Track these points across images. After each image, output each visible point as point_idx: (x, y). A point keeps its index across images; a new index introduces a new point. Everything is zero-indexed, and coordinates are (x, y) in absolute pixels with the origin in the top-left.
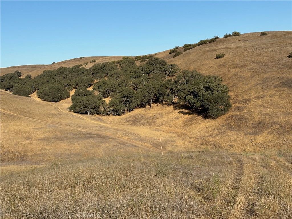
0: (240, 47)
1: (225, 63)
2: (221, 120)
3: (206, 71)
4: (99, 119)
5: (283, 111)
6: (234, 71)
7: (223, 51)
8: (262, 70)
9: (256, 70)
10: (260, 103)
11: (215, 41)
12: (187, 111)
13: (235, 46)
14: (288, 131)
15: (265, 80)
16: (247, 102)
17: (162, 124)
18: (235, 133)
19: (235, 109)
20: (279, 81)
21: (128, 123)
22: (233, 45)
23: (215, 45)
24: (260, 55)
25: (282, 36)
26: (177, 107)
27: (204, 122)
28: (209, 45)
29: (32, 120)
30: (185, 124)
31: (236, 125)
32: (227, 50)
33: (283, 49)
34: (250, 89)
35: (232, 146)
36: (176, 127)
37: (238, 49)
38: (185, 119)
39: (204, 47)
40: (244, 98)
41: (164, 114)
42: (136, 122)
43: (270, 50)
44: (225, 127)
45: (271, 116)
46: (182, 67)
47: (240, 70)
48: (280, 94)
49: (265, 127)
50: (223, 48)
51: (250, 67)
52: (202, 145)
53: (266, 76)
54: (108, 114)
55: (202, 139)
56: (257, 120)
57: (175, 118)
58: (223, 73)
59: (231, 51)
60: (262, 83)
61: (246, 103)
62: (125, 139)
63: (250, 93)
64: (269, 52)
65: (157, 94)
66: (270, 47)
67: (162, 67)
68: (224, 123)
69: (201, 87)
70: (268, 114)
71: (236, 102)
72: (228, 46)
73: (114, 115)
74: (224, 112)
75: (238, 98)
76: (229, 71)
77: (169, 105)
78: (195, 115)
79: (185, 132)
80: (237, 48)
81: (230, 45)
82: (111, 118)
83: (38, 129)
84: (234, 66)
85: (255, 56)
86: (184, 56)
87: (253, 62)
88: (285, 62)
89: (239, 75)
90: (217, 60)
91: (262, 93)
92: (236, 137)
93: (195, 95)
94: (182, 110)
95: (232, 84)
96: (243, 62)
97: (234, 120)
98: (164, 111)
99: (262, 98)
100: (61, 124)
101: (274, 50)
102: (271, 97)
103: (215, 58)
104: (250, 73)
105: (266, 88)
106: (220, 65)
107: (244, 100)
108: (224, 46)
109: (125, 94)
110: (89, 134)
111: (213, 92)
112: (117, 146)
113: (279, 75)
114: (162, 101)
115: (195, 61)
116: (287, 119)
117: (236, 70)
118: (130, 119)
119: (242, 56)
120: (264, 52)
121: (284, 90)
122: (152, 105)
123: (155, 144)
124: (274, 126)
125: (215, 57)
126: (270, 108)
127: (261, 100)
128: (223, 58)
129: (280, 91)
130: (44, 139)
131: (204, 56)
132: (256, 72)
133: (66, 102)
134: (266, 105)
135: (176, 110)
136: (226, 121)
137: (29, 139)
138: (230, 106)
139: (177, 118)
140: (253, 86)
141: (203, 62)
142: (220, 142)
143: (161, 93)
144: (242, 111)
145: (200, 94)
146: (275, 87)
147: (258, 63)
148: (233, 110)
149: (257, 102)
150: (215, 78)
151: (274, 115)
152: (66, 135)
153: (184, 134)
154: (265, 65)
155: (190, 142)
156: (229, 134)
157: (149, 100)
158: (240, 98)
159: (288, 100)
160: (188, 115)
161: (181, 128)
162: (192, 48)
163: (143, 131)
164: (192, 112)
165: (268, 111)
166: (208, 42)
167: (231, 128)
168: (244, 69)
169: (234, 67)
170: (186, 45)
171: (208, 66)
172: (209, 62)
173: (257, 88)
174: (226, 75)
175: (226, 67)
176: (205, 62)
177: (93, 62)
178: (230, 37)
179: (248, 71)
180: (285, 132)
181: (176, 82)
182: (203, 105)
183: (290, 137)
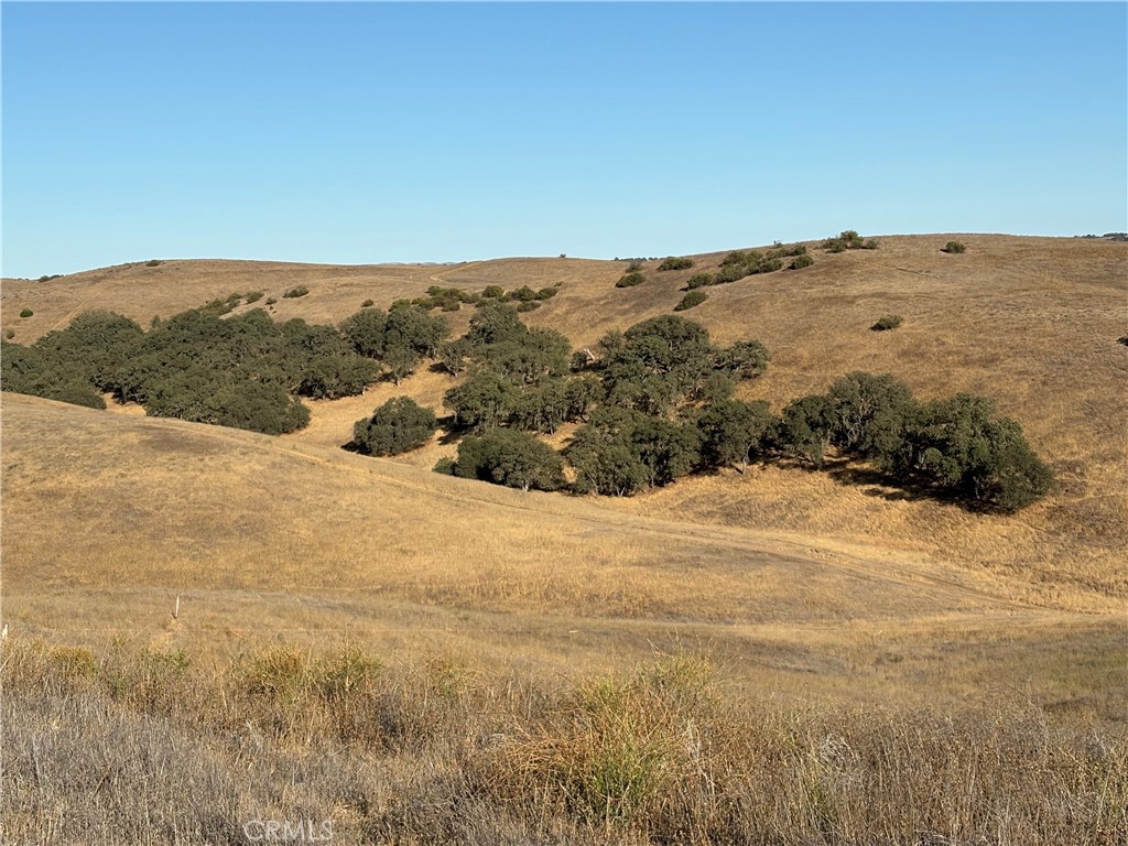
0: (928, 296)
1: (918, 346)
2: (1033, 516)
6: (965, 374)
8: (1063, 379)
9: (1041, 378)
10: (1120, 475)
11: (812, 263)
13: (909, 291)
15: (1091, 409)
16: (1078, 471)
19: (1057, 490)
22: (900, 287)
23: (829, 279)
24: (1025, 329)
26: (844, 477)
27: (981, 523)
28: (802, 276)
31: (1093, 531)
32: (891, 302)
33: (1086, 315)
34: (1057, 433)
37: (930, 304)
38: (904, 511)
39: (786, 281)
40: (1059, 458)
41: (816, 495)
42: (732, 514)
43: (1044, 313)
44: (1063, 535)
47: (986, 373)
50: (872, 296)
51: (1013, 364)
53: (1083, 395)
55: (1023, 566)
57: (867, 509)
59: (910, 308)
63: (1066, 445)
64: (1049, 322)
66: (1036, 305)
69: (966, 427)
72: (879, 286)
74: (1037, 495)
76: (948, 373)
77: (808, 469)
78: (930, 504)
80: (921, 297)
81: (883, 283)
84: (955, 358)
85: (1007, 332)
87: (1017, 352)
88: (1120, 357)
89: (993, 389)
90: (881, 334)
93: (946, 446)
94: (873, 486)
96: (979, 349)
98: (807, 488)
99: (1113, 459)
103: (874, 328)
104: (1025, 384)
105: (1107, 432)
106: (905, 353)
107: (1061, 463)
108: (868, 288)
109: (653, 432)
115: (799, 332)
117: (972, 372)
119: (962, 328)
120: (1029, 319)
122: (742, 466)
125: (871, 325)
127: (1115, 466)
128: (899, 330)
131: (821, 317)
132: (1044, 383)
135: (847, 484)
136: (1049, 519)
139: (875, 510)
140: (1064, 425)
141: (833, 338)
145: (963, 445)
147: (1033, 353)
148: (1051, 491)
149: (1108, 471)
154: (1062, 364)
160: (904, 501)
162: (731, 281)
164: (914, 492)
166: (785, 265)
168: (996, 371)
169: (960, 363)
171: (863, 353)
172: (857, 339)
173: (1080, 432)
174: (943, 384)
175: (930, 358)
176: (840, 339)
177: (295, 294)
178: (848, 251)
179: (1016, 377)
181: (839, 406)
182: (968, 476)
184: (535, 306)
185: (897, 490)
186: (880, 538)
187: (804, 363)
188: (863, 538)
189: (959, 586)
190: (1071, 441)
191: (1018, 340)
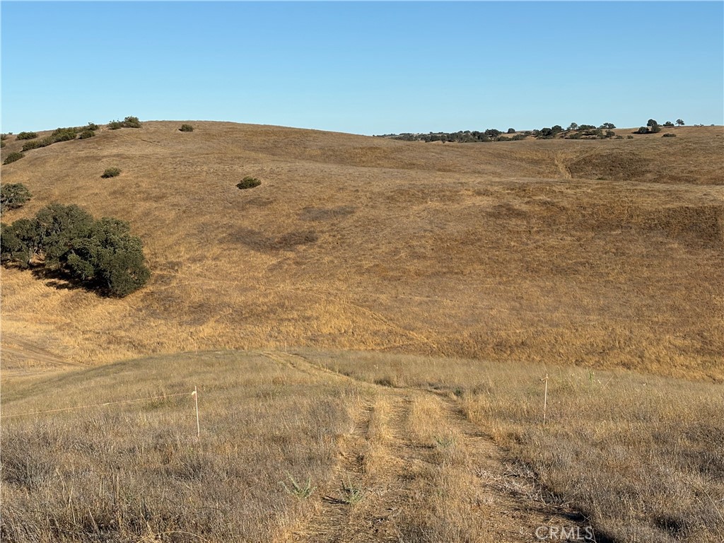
0: (147, 157)
1: (123, 188)
2: (134, 299)
3: (86, 201)
5: (237, 285)
6: (143, 206)
7: (115, 162)
8: (196, 209)
9: (184, 208)
10: (198, 270)
11: (94, 136)
12: (62, 282)
13: (138, 153)
14: (246, 318)
15: (202, 228)
16: (176, 268)
17: (18, 307)
18: (163, 322)
19: (156, 281)
20: (226, 232)
22: (134, 151)
23: (96, 145)
24: (189, 178)
25: (221, 136)
26: (40, 274)
27: (103, 304)
28: (83, 143)
30: (65, 307)
31: (163, 309)
32: (123, 160)
33: (228, 170)
34: (177, 244)
35: (162, 344)
36: (48, 312)
37: (144, 161)
38: (62, 296)
39: (72, 146)
40: (170, 260)
41: (16, 286)
43: (205, 168)
44: (144, 311)
45: (218, 294)
46: (34, 190)
47: (155, 205)
48: (229, 255)
49: (211, 312)
50: (114, 156)
51: (172, 199)
52: (109, 343)
53: (202, 220)
55: (105, 333)
56: (197, 300)
57: (41, 296)
58: (123, 209)
59: (131, 164)
60: (197, 232)
61: (173, 269)
63: (178, 251)
64: (205, 174)
66: (204, 163)
68: (141, 305)
69: (95, 239)
70: (212, 290)
71: (156, 268)
72: (121, 150)
74: (139, 285)
75: (158, 260)
76: (134, 205)
77: (21, 268)
78: (80, 291)
79: (69, 321)
80: (142, 157)
81: (126, 148)
84: (142, 195)
85: (178, 179)
86: (33, 162)
87: (178, 192)
88: (233, 196)
89: (155, 215)
90: (106, 180)
91: (199, 252)
93: (82, 253)
94: (53, 280)
95: (144, 232)
96: (158, 190)
97: (158, 300)
98: (14, 282)
99: (199, 260)
101: (212, 170)
102: (216, 259)
103: (102, 177)
104: (173, 212)
105: (205, 243)
106: (115, 192)
107: (169, 263)
108: (115, 151)
111: (117, 250)
113: (225, 220)
114: (6, 260)
115: (60, 179)
116: (243, 298)
117: (147, 204)
119: (154, 177)
120: (195, 171)
121: (236, 249)
123: (26, 344)
124: (224, 310)
125: (102, 174)
126: (215, 280)
127: (198, 265)
128: (117, 178)
129: (229, 249)
131: (77, 169)
132: (184, 212)
134: (208, 273)
135: (39, 278)
136: (142, 300)
138: (148, 275)
139: (46, 295)
140: (183, 239)
141: (77, 182)
142: (140, 337)
143: (6, 245)
144: (169, 284)
145: (93, 251)
146: (221, 242)
147: (187, 193)
148: (153, 281)
149: (193, 268)
150: (117, 224)
151: (223, 292)
153: (68, 324)
154: (200, 199)
155: (87, 339)
156: (152, 324)
158: (161, 260)
159: (242, 267)
160: (66, 289)
161: (57, 315)
162: (44, 146)
164: (74, 284)
165: (213, 285)
166: (78, 137)
167: (153, 314)
168: (161, 204)
169: (143, 199)
170: (24, 133)
171: (91, 192)
172: (91, 183)
173: (190, 243)
174: (128, 212)
175: (127, 196)
176: (81, 183)
178: (122, 128)
179: (171, 208)
180: (241, 320)
181: (38, 226)
182: (99, 273)
183: (250, 328)
185: (66, 282)
186: (39, 316)
187: (53, 199)
188: (29, 315)
189: (42, 349)
190: (182, 249)
191: (182, 184)
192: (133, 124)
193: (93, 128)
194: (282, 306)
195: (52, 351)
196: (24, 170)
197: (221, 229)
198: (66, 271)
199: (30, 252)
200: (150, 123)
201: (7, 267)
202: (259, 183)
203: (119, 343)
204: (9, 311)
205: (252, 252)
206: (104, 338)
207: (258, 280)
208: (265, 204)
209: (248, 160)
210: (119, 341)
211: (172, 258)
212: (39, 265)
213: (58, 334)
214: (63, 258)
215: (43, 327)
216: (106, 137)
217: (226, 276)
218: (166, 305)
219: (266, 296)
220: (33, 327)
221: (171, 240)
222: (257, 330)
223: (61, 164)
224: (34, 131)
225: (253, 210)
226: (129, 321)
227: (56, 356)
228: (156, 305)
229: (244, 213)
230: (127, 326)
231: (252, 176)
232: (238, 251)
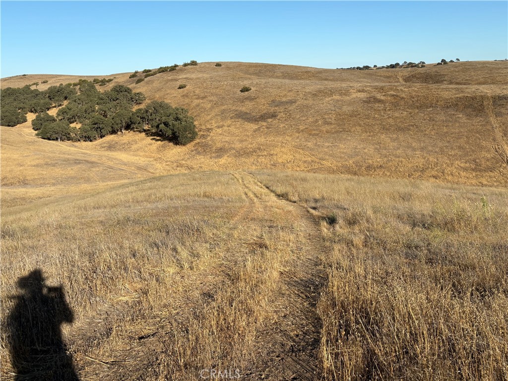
0: (198, 78)
1: (187, 93)
2: (190, 146)
3: (171, 100)
4: (73, 145)
5: (238, 139)
6: (196, 102)
7: (184, 81)
8: (220, 103)
9: (215, 102)
10: (220, 132)
11: (176, 70)
12: (158, 138)
13: (195, 77)
14: (242, 155)
15: (223, 112)
17: (138, 150)
18: (203, 157)
19: (201, 137)
20: (234, 113)
21: (104, 149)
22: (193, 76)
23: (176, 74)
24: (218, 88)
26: (148, 134)
27: (175, 148)
28: (170, 73)
29: (13, 147)
30: (159, 150)
31: (203, 150)
32: (188, 80)
33: (236, 83)
34: (211, 119)
36: (151, 152)
37: (198, 81)
38: (158, 145)
39: (165, 75)
40: (207, 127)
41: (138, 140)
42: (111, 147)
43: (226, 83)
44: (194, 152)
45: (229, 143)
46: (147, 95)
47: (201, 101)
48: (235, 124)
49: (225, 152)
50: (184, 78)
51: (209, 98)
52: (177, 167)
53: (223, 108)
54: (79, 140)
55: (176, 162)
56: (219, 146)
57: (148, 144)
58: (187, 104)
59: (191, 82)
60: (220, 114)
61: (209, 131)
62: (111, 164)
63: (211, 123)
64: (225, 86)
65: (129, 122)
66: (225, 81)
67: (128, 95)
68: (193, 148)
69: (171, 118)
70: (227, 142)
71: (201, 131)
72: (188, 76)
73: (85, 141)
74: (192, 139)
75: (202, 127)
76: (192, 102)
77: (140, 132)
78: (166, 142)
79: (160, 156)
81: (190, 75)
82: (84, 144)
83: (26, 156)
85: (213, 89)
86: (147, 83)
87: (212, 95)
88: (238, 96)
89: (201, 106)
90: (179, 90)
91: (221, 123)
92: (203, 160)
93: (166, 124)
94: (154, 137)
95: (196, 114)
96: (203, 94)
97: (201, 146)
98: (137, 138)
99: (221, 127)
100: (45, 151)
101: (229, 84)
102: (229, 126)
103: (178, 88)
104: (210, 104)
105: (224, 119)
106: (183, 96)
107: (207, 129)
108: (185, 76)
109: (96, 121)
110: (77, 160)
111: (182, 122)
112: (106, 169)
113: (234, 108)
114: (133, 128)
115: (159, 90)
116: (241, 145)
117: (198, 101)
118: (105, 145)
119: (202, 88)
120: (221, 85)
122: (123, 131)
123: (138, 167)
124: (232, 151)
125: (178, 87)
126: (228, 136)
127: (220, 129)
128: (185, 89)
129: (235, 122)
130: (37, 166)
131: (167, 85)
132: (215, 104)
133: (24, 127)
134: (225, 133)
135: (148, 136)
136: (194, 147)
137: (21, 166)
138: (197, 134)
139: (151, 144)
140: (214, 117)
141: (167, 91)
142: (192, 164)
143: (132, 121)
144: (206, 139)
145: (170, 123)
146: (231, 118)
147: (216, 95)
148: (199, 137)
149: (218, 131)
150: (182, 110)
151: (231, 142)
152: (56, 162)
153: (160, 158)
154: (222, 98)
155: (167, 165)
156: (198, 158)
157: (121, 127)
158: (204, 127)
159: (241, 130)
160: (160, 141)
161: (155, 154)
162: (154, 75)
163: (123, 156)
164: (163, 139)
165: (227, 139)
166: (169, 70)
167: (199, 153)
168: (205, 100)
169: (196, 98)
170: (146, 70)
171: (173, 96)
172: (173, 91)
173: (217, 119)
174: (189, 105)
175: (189, 97)
176: (169, 92)
177: (44, 82)
178: (189, 66)
179: (209, 102)
180: (240, 156)
181: (147, 111)
182: (174, 134)
183: (243, 159)
184: (105, 84)
185: (160, 138)
186: (147, 154)
187: (156, 99)
188: (142, 154)
189: (146, 170)
190: (213, 122)
191: (214, 91)
192: (194, 64)
193: (176, 66)
194: (259, 149)
195: (150, 170)
196: (144, 86)
197: (232, 112)
198: (160, 133)
199: (144, 125)
200: (202, 63)
201: (134, 131)
202: (250, 89)
203: (182, 167)
204: (134, 152)
205: (246, 123)
206: (175, 164)
207: (248, 136)
208: (253, 99)
209: (246, 79)
210: (181, 166)
211: (209, 127)
212: (148, 130)
213: (154, 163)
214: (158, 127)
215: (148, 159)
216: (181, 70)
217: (233, 135)
218: (205, 149)
219: (252, 144)
220: (143, 159)
221: (209, 117)
222: (247, 160)
223: (160, 83)
224: (150, 69)
225: (247, 102)
226: (187, 156)
227: (151, 173)
228: (200, 149)
229: (243, 104)
230: (186, 159)
231: (247, 86)
232: (239, 122)
